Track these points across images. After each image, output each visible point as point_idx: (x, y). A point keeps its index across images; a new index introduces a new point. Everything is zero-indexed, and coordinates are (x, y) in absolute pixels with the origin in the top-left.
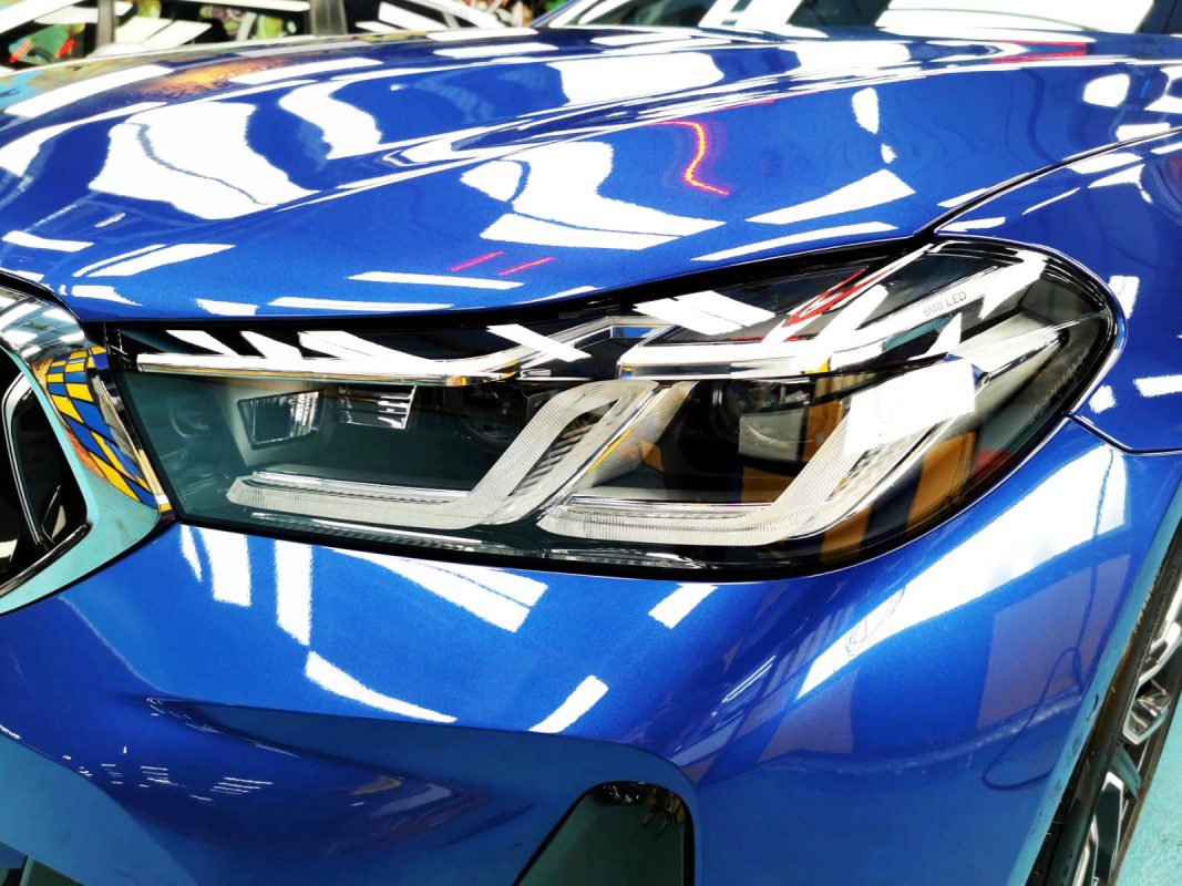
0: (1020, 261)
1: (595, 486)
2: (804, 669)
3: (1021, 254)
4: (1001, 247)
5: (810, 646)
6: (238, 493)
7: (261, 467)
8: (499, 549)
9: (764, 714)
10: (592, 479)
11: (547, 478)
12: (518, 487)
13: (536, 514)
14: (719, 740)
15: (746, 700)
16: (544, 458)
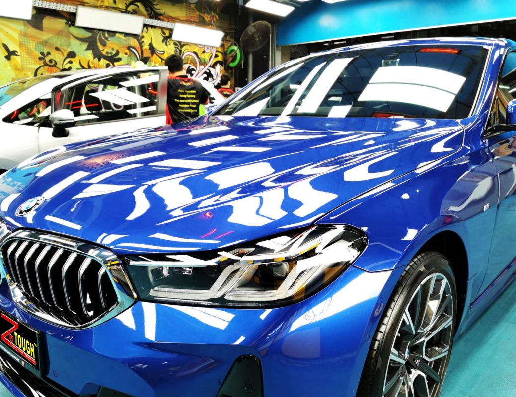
0: (336, 228)
1: (238, 287)
2: (291, 324)
3: (337, 226)
4: (331, 225)
5: (292, 319)
6: (152, 293)
7: (157, 286)
8: (216, 304)
9: (280, 337)
10: (237, 286)
11: (226, 286)
12: (220, 289)
13: (224, 295)
14: (269, 344)
15: (276, 333)
16: (225, 282)
